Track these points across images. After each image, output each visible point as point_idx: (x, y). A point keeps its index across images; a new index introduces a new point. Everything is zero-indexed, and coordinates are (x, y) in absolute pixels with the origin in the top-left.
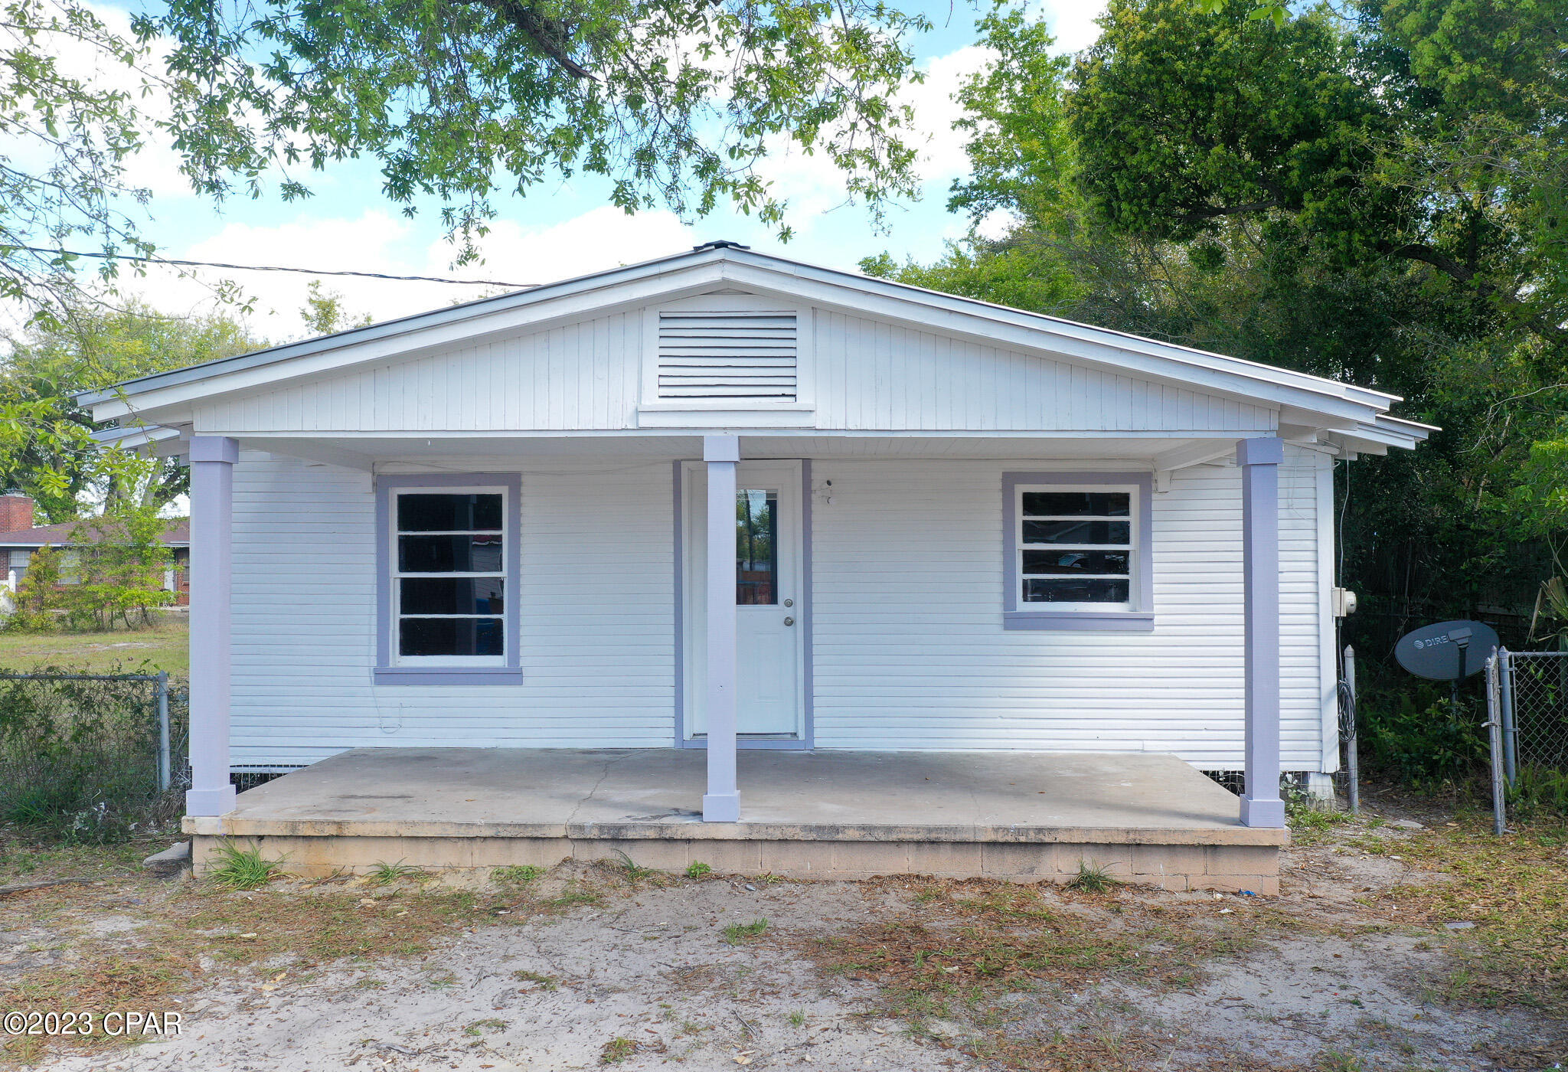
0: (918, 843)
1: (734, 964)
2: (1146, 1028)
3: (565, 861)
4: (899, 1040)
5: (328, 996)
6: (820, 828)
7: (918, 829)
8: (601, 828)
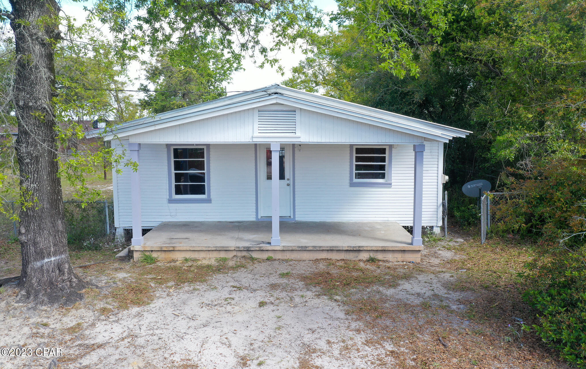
0: (328, 250)
1: (284, 283)
2: (384, 297)
3: (234, 256)
4: (327, 300)
5: (188, 292)
6: (302, 247)
7: (327, 247)
8: (244, 247)
